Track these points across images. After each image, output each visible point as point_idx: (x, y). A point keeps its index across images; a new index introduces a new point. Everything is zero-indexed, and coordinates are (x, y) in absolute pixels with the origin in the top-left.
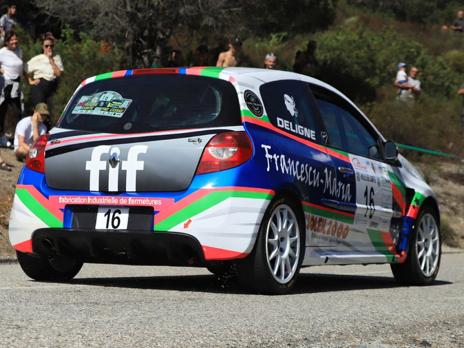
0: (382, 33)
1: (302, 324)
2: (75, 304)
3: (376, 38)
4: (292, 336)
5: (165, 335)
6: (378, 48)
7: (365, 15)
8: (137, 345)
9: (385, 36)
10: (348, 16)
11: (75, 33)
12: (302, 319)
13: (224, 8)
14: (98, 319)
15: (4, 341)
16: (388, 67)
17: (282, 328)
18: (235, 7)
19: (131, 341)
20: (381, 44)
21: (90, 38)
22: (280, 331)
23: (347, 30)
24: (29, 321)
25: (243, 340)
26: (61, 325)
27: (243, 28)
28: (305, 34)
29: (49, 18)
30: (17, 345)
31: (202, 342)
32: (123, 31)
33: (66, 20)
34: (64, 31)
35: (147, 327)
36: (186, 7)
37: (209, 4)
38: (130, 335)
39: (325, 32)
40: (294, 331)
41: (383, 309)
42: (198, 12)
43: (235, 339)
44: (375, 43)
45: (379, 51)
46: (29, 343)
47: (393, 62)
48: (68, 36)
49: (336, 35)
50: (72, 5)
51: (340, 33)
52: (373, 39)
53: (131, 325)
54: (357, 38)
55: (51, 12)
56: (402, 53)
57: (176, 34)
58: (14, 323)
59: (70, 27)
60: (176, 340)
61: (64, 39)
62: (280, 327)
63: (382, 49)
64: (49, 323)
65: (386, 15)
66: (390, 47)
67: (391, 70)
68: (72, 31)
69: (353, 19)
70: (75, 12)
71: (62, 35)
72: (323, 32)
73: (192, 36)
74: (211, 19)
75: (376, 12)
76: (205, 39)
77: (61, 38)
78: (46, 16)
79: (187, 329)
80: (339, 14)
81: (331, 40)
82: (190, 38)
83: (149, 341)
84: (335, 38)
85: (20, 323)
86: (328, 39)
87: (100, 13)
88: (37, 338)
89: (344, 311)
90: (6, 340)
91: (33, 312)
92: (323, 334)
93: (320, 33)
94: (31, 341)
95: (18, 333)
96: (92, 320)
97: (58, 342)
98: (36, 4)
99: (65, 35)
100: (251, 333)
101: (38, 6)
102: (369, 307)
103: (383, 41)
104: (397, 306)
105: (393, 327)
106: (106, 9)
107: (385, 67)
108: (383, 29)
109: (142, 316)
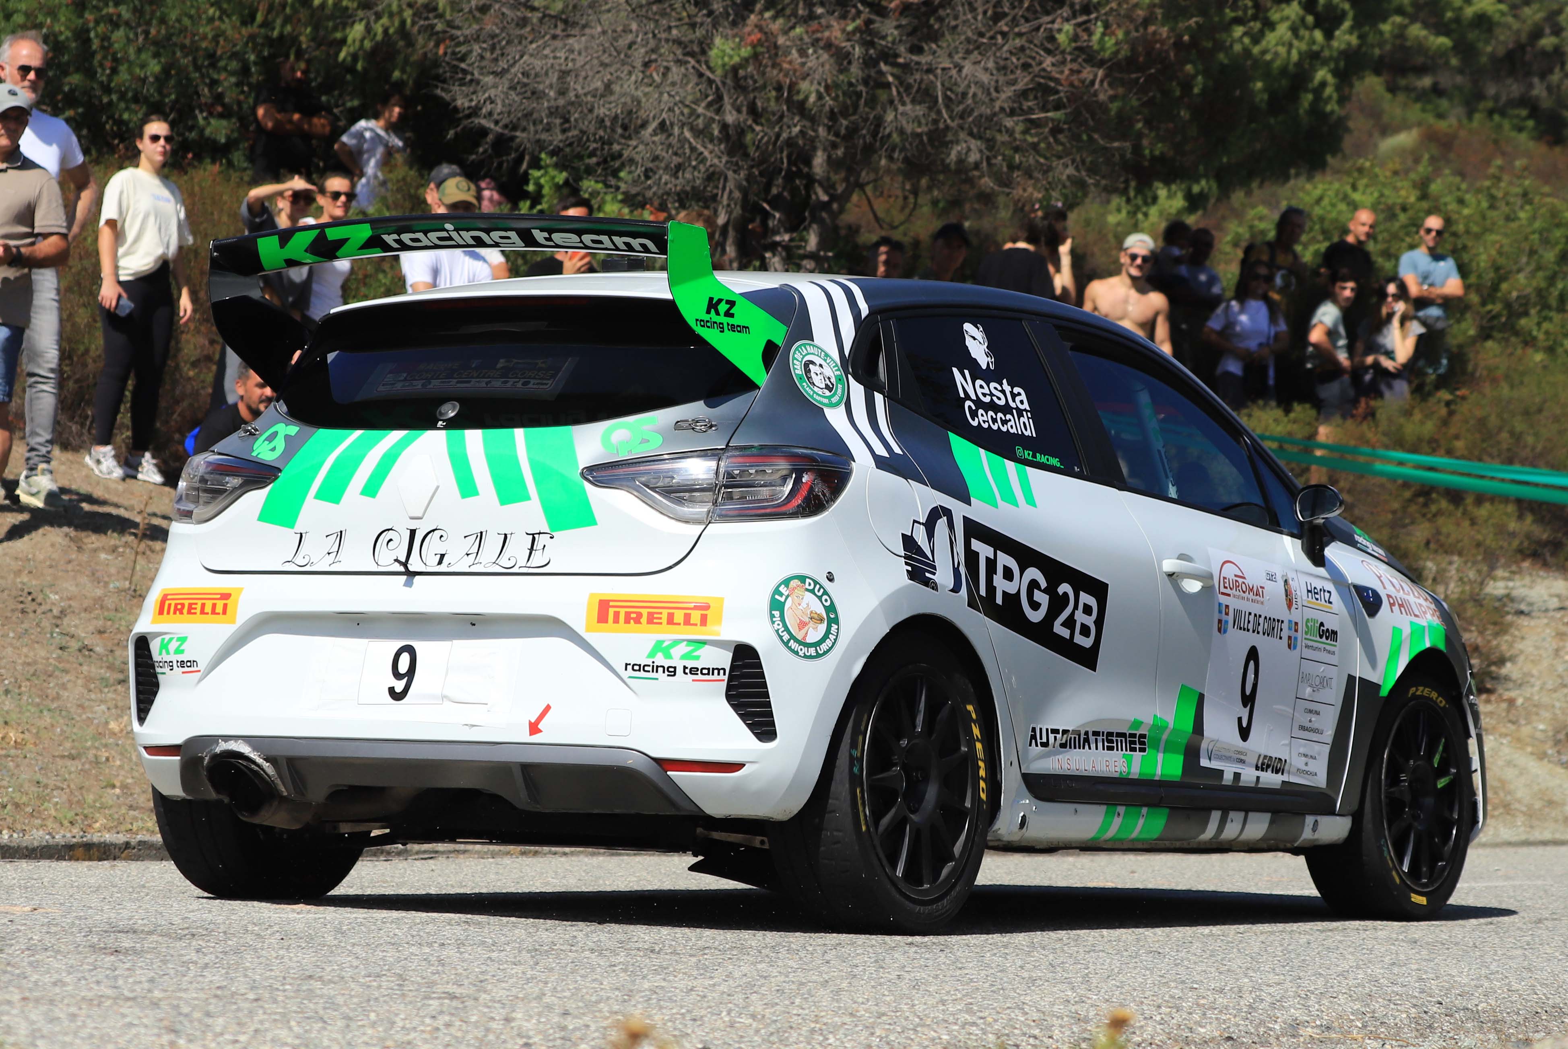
0: (1487, 183)
1: (1221, 1001)
2: (592, 951)
3: (1468, 197)
4: (1191, 1030)
5: (847, 1019)
6: (1475, 229)
7: (1442, 125)
8: (774, 1038)
9: (1500, 194)
10: (1386, 130)
11: (567, 182)
12: (1221, 991)
13: (1012, 113)
14: (664, 984)
15: (423, 1023)
16: (1504, 286)
17: (1164, 1010)
18: (1044, 109)
19: (757, 1031)
20: (1484, 217)
21: (614, 199)
22: (1158, 1018)
23: (1383, 174)
24: (480, 984)
25: (1056, 1033)
26: (567, 994)
27: (1070, 171)
28: (1255, 185)
29: (490, 138)
30: (459, 1034)
31: (945, 1037)
32: (712, 177)
33: (541, 145)
34: (535, 173)
35: (798, 1001)
36: (901, 109)
37: (970, 101)
38: (753, 1016)
39: (1318, 177)
40: (1196, 1017)
41: (1454, 972)
42: (935, 122)
43: (1036, 1032)
44: (1466, 211)
45: (1478, 237)
46: (488, 1030)
47: (1519, 271)
48: (546, 191)
49: (1348, 189)
50: (561, 102)
51: (1363, 182)
52: (1461, 202)
53: (754, 997)
54: (1412, 199)
55: (497, 123)
56: (1546, 242)
57: (869, 189)
58: (440, 988)
59: (556, 166)
60: (878, 1032)
61: (536, 199)
62: (1159, 1007)
63: (1486, 230)
64: (534, 989)
65: (1506, 124)
66: (1514, 225)
67: (1515, 294)
68: (561, 177)
69: (1404, 139)
70: (567, 121)
71: (531, 188)
72: (1310, 178)
73: (915, 192)
74: (974, 144)
75: (1477, 116)
76: (956, 203)
77: (525, 195)
78: (483, 132)
79: (905, 1008)
80: (1358, 124)
81: (1333, 205)
82: (911, 200)
83: (804, 1030)
84: (1345, 198)
85: (451, 988)
86: (1325, 202)
87: (644, 125)
88: (508, 1020)
89: (1343, 974)
90: (428, 1021)
91: (484, 968)
92: (1277, 1027)
93: (1301, 181)
94: (494, 1025)
95: (456, 1008)
96: (646, 985)
97: (564, 1028)
98: (454, 100)
99: (540, 187)
100: (1079, 1020)
101: (459, 103)
102: (1414, 967)
103: (1492, 207)
104: (1493, 967)
105: (1474, 1015)
106: (664, 115)
107: (1495, 288)
108: (1492, 170)
109: (782, 978)
